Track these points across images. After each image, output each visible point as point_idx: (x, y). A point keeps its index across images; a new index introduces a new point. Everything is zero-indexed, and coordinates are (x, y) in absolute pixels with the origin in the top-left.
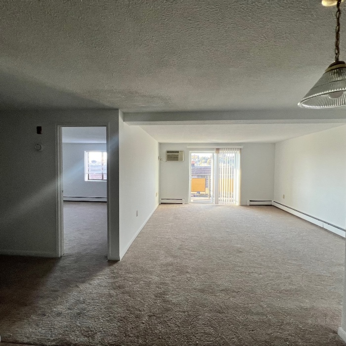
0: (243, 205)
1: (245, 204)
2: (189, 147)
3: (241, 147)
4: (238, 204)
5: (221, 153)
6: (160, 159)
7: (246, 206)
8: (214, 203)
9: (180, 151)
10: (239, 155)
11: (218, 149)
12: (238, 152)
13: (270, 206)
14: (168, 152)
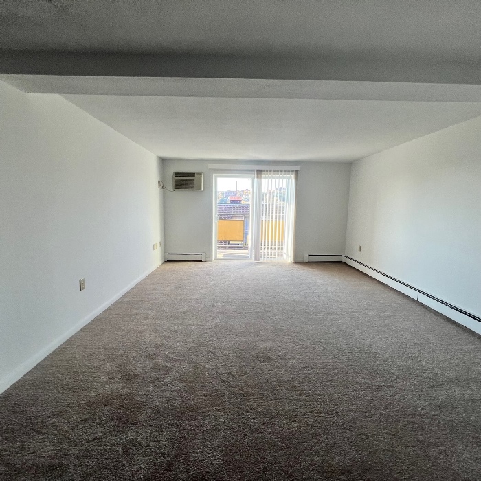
0: (298, 261)
1: (300, 260)
2: (211, 166)
3: (298, 168)
4: (290, 259)
5: (266, 178)
6: (162, 185)
7: (302, 263)
8: (253, 258)
9: (198, 174)
10: (294, 181)
11: (260, 172)
12: (293, 176)
13: (338, 264)
14: (177, 174)
